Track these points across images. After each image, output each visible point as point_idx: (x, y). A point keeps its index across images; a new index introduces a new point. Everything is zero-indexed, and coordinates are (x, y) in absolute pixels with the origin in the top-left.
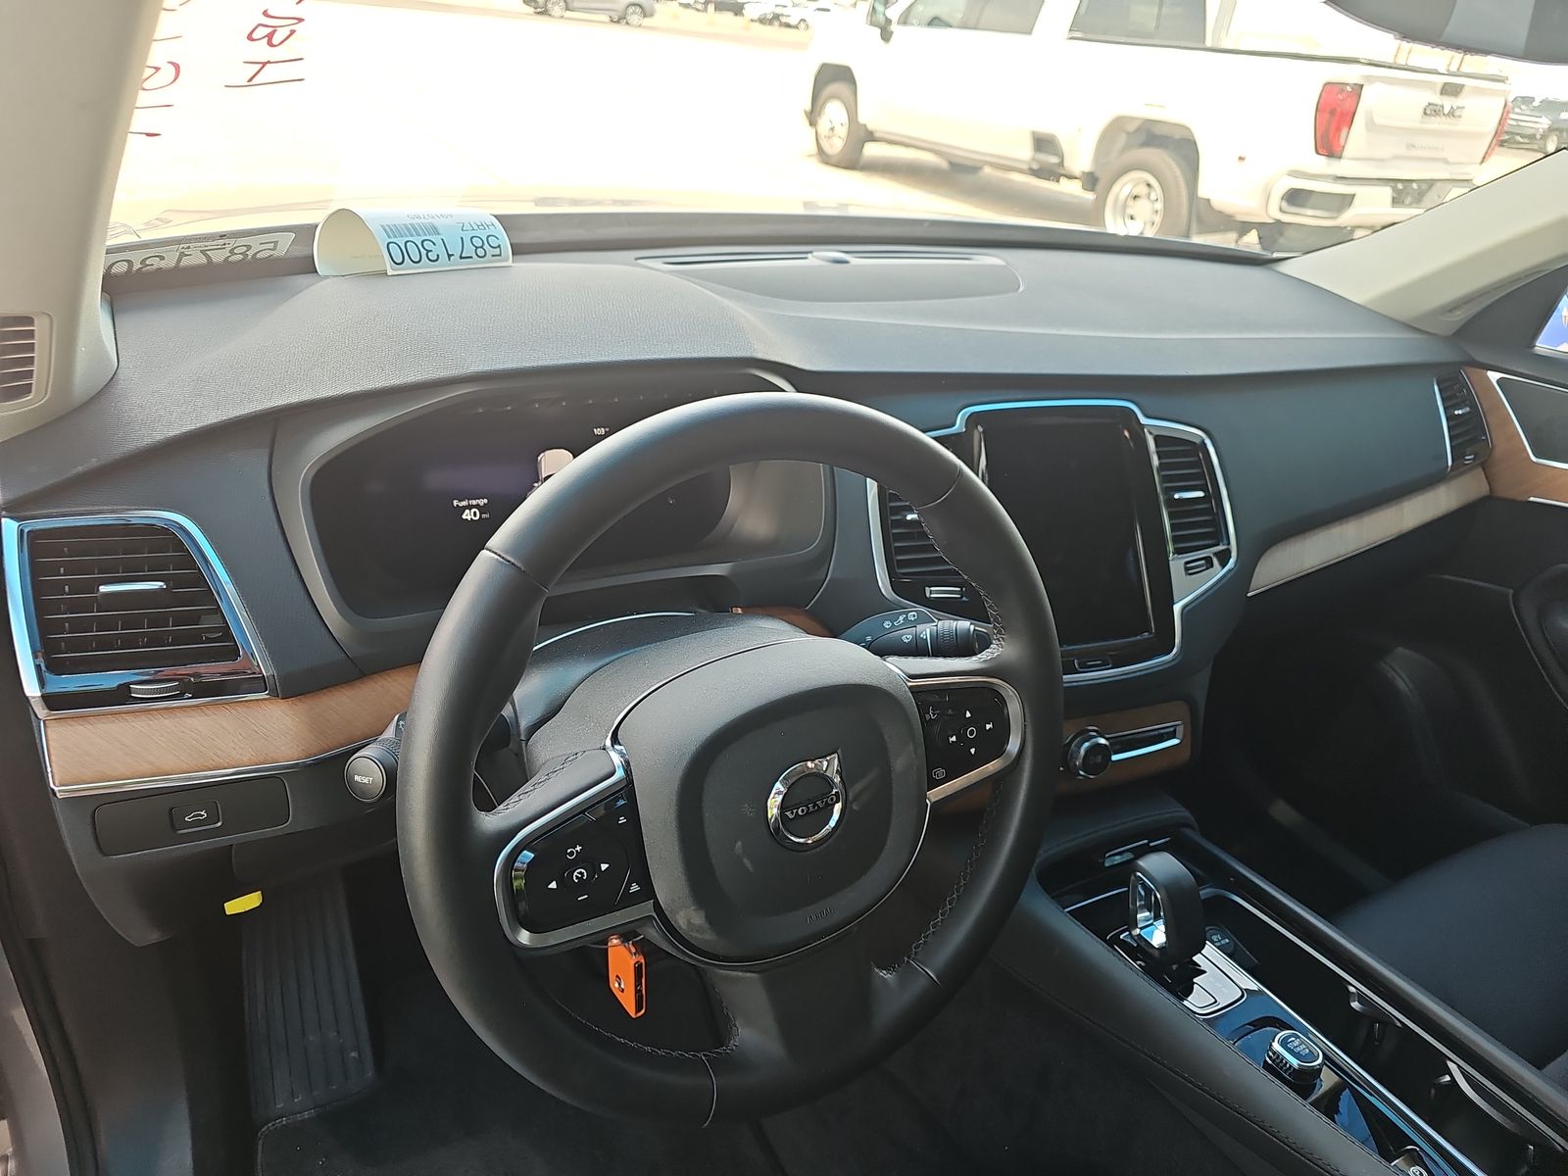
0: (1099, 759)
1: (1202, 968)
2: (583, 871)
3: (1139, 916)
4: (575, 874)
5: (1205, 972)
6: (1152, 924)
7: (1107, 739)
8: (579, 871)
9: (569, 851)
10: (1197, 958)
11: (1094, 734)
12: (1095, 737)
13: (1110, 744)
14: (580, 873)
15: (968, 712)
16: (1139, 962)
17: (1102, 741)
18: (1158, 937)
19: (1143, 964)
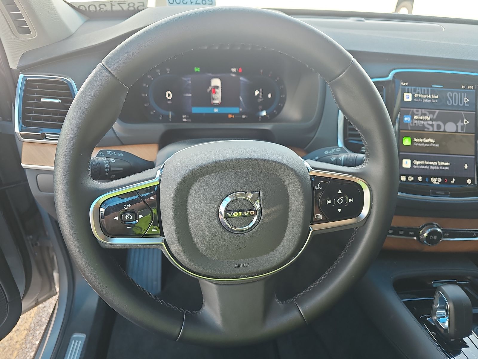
0: (435, 237)
1: (467, 345)
2: (130, 215)
3: (437, 312)
4: (127, 216)
5: (468, 347)
6: (444, 317)
7: (442, 230)
8: (129, 215)
9: (125, 205)
10: (466, 339)
11: (436, 226)
12: (436, 227)
13: (443, 232)
14: (129, 216)
15: (340, 191)
16: (433, 332)
17: (439, 230)
18: (446, 323)
19: (435, 334)
